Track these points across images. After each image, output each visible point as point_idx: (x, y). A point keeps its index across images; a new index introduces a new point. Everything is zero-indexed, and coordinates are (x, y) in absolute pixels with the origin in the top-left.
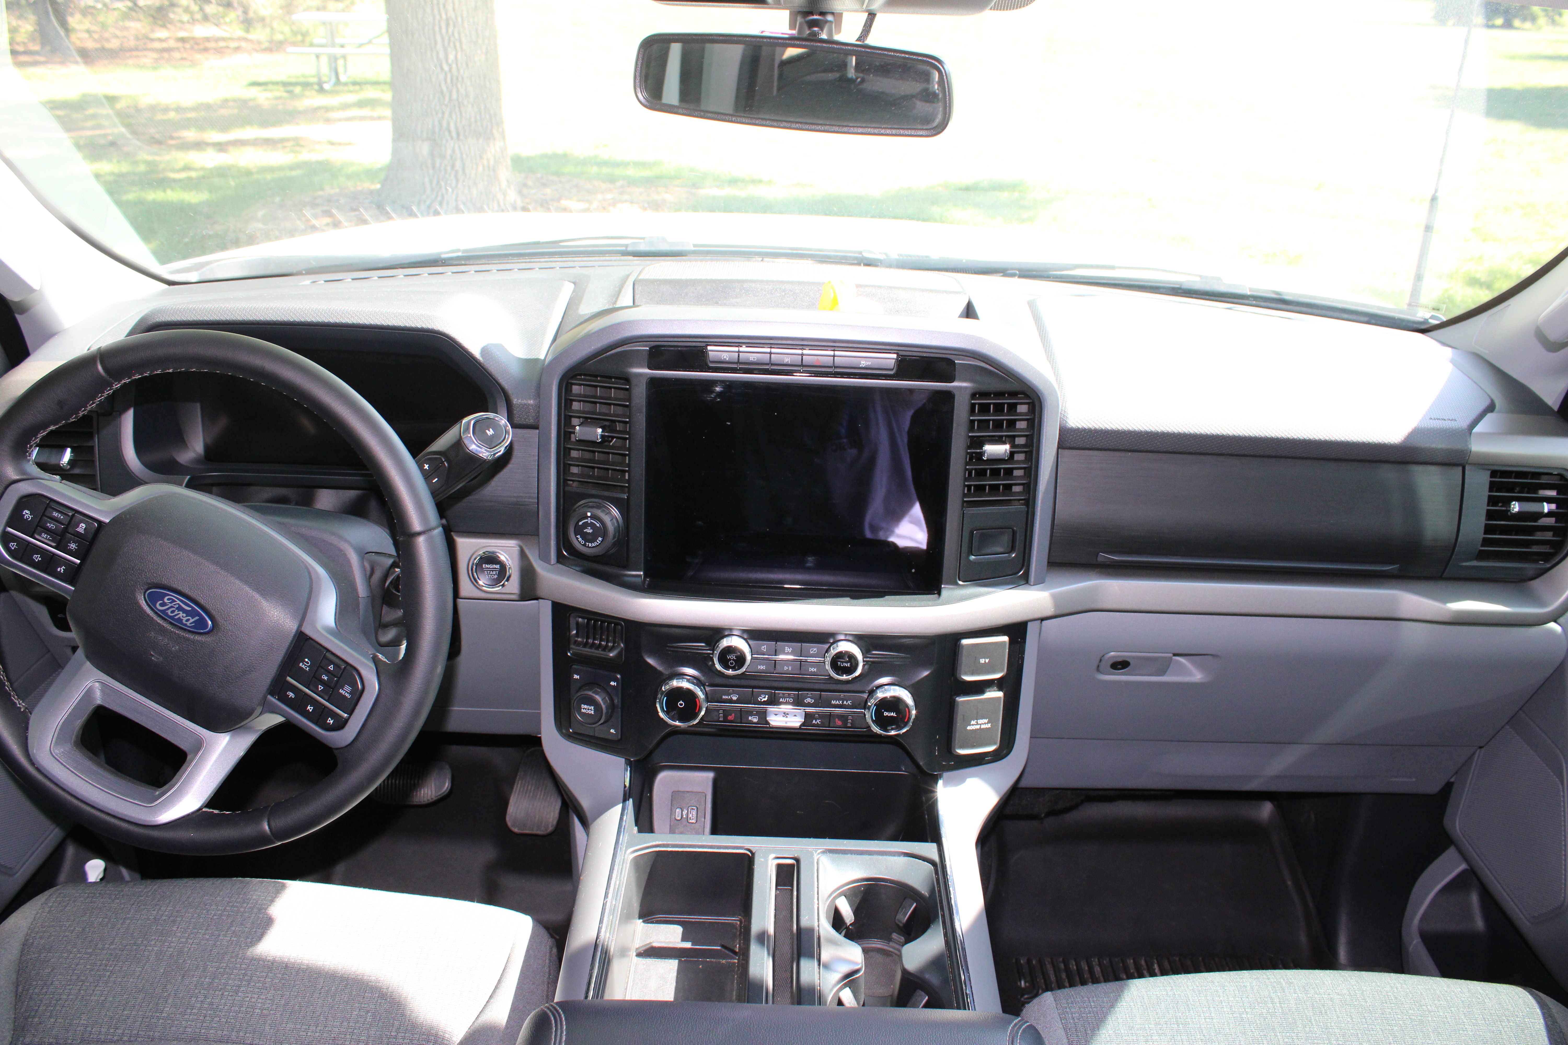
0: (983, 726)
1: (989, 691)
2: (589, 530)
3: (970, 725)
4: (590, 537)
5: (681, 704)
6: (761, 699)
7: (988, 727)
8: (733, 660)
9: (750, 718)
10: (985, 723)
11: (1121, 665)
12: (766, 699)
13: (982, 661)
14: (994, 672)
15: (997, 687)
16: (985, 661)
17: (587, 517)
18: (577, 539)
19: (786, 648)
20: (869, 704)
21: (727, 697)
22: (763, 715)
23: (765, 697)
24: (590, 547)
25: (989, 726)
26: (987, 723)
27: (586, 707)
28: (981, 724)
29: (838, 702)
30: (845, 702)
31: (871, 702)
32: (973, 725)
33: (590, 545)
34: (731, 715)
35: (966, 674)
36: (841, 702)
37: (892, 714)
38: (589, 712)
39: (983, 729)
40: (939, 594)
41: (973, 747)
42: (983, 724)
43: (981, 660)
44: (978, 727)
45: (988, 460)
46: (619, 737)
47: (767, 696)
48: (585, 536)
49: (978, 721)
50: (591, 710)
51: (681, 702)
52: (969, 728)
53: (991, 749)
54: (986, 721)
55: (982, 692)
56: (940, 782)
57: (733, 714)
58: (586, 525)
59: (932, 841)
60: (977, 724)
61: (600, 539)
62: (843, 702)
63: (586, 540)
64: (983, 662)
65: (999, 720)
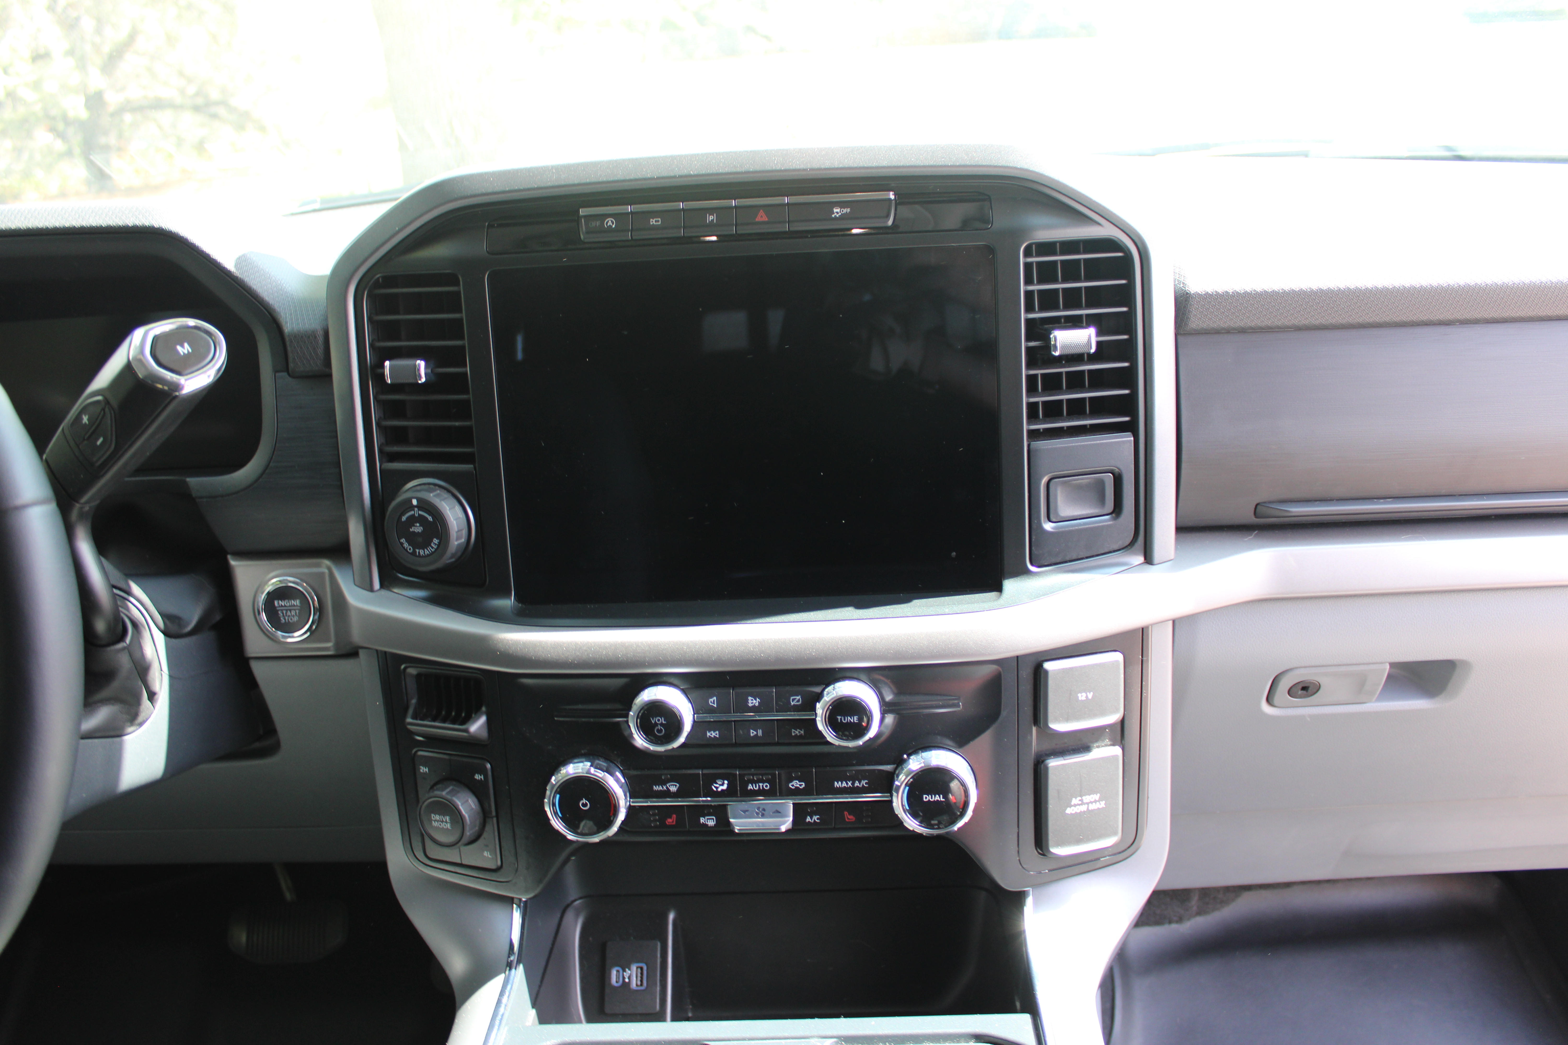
0: (1092, 807)
1: (1098, 747)
2: (417, 528)
3: (1070, 806)
4: (420, 540)
5: (584, 804)
6: (717, 788)
7: (1100, 807)
8: (662, 724)
9: (702, 820)
10: (1095, 801)
11: (1306, 689)
12: (725, 787)
13: (1082, 697)
14: (1103, 713)
15: (1110, 740)
16: (1087, 697)
17: (412, 507)
18: (402, 544)
19: (750, 698)
20: (897, 783)
21: (661, 788)
22: (721, 813)
23: (723, 785)
24: (423, 557)
25: (1102, 804)
26: (1099, 801)
27: (438, 817)
28: (1088, 803)
29: (844, 784)
30: (857, 784)
31: (902, 780)
32: (1075, 805)
33: (422, 552)
34: (671, 817)
35: (1057, 720)
36: (850, 784)
37: (937, 798)
38: (443, 825)
39: (1093, 811)
40: (999, 588)
41: (1078, 841)
42: (1092, 802)
43: (1079, 695)
44: (1084, 808)
45: (1061, 357)
46: (499, 863)
47: (726, 782)
48: (412, 538)
49: (1084, 798)
50: (446, 822)
51: (584, 801)
52: (1069, 811)
53: (1109, 842)
54: (1096, 797)
55: (1086, 749)
56: (1029, 901)
57: (674, 816)
58: (412, 520)
59: (1023, 1011)
60: (1083, 804)
61: (436, 541)
62: (853, 784)
63: (415, 546)
64: (1084, 698)
65: (1117, 794)
